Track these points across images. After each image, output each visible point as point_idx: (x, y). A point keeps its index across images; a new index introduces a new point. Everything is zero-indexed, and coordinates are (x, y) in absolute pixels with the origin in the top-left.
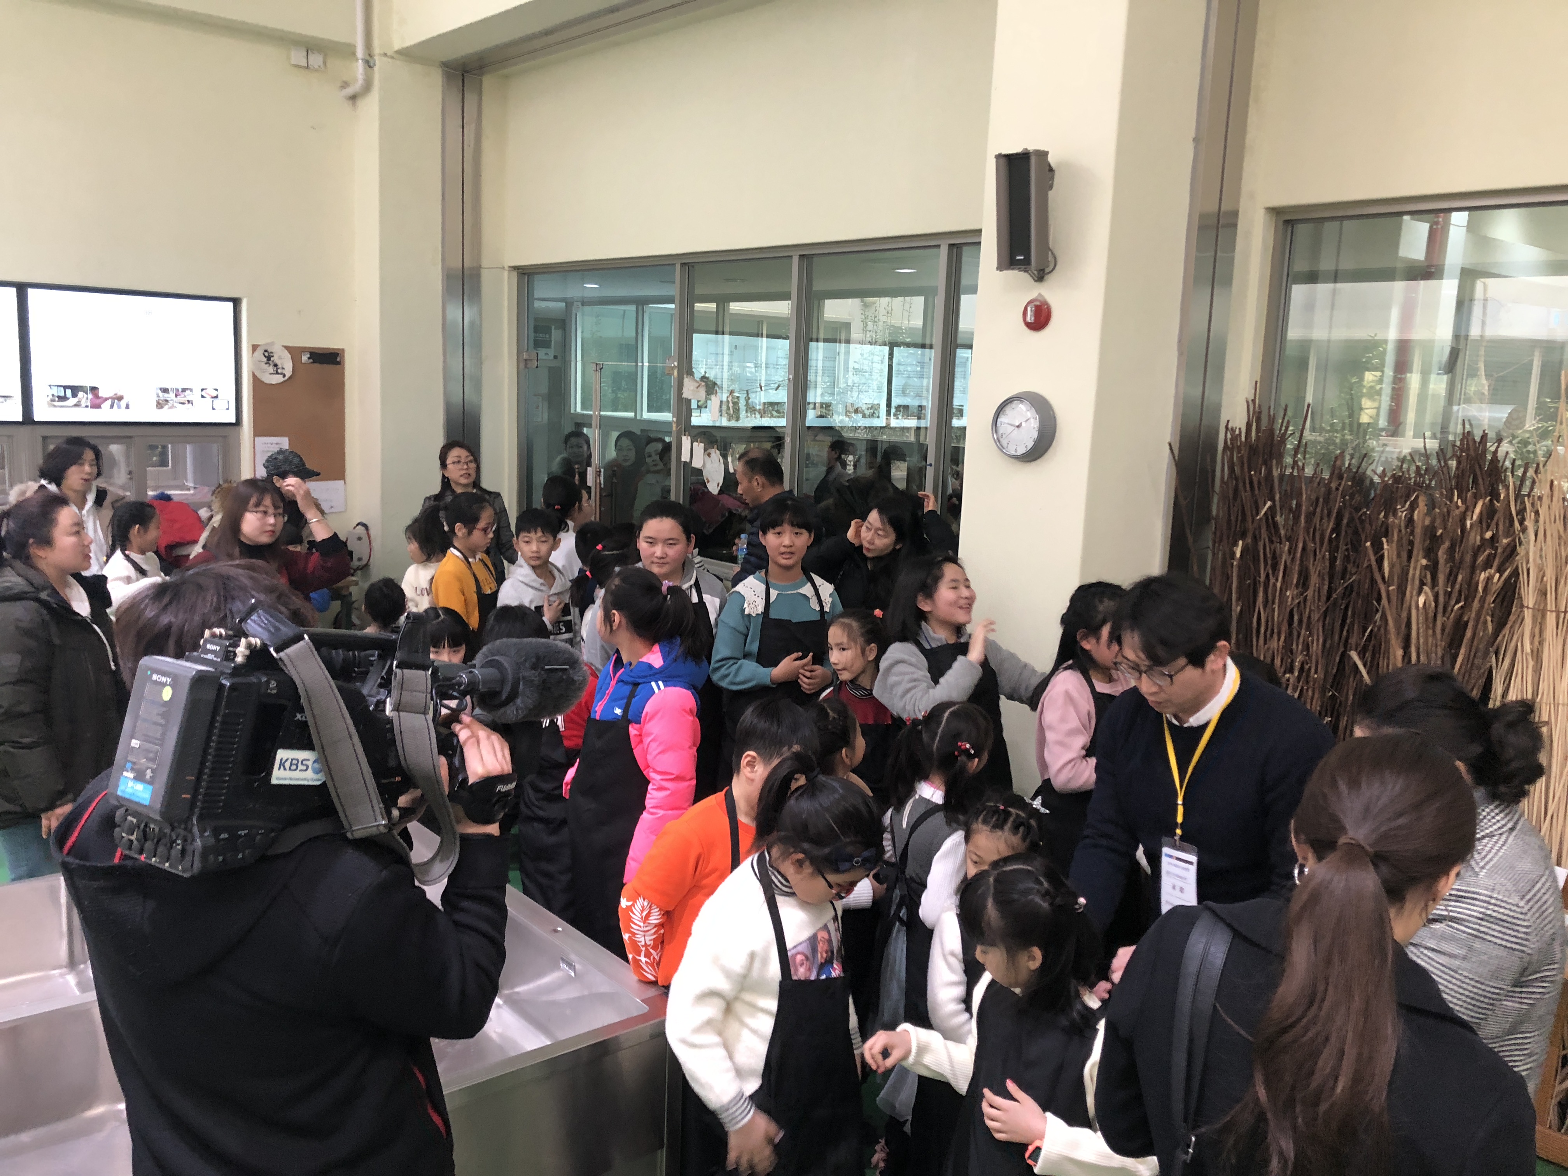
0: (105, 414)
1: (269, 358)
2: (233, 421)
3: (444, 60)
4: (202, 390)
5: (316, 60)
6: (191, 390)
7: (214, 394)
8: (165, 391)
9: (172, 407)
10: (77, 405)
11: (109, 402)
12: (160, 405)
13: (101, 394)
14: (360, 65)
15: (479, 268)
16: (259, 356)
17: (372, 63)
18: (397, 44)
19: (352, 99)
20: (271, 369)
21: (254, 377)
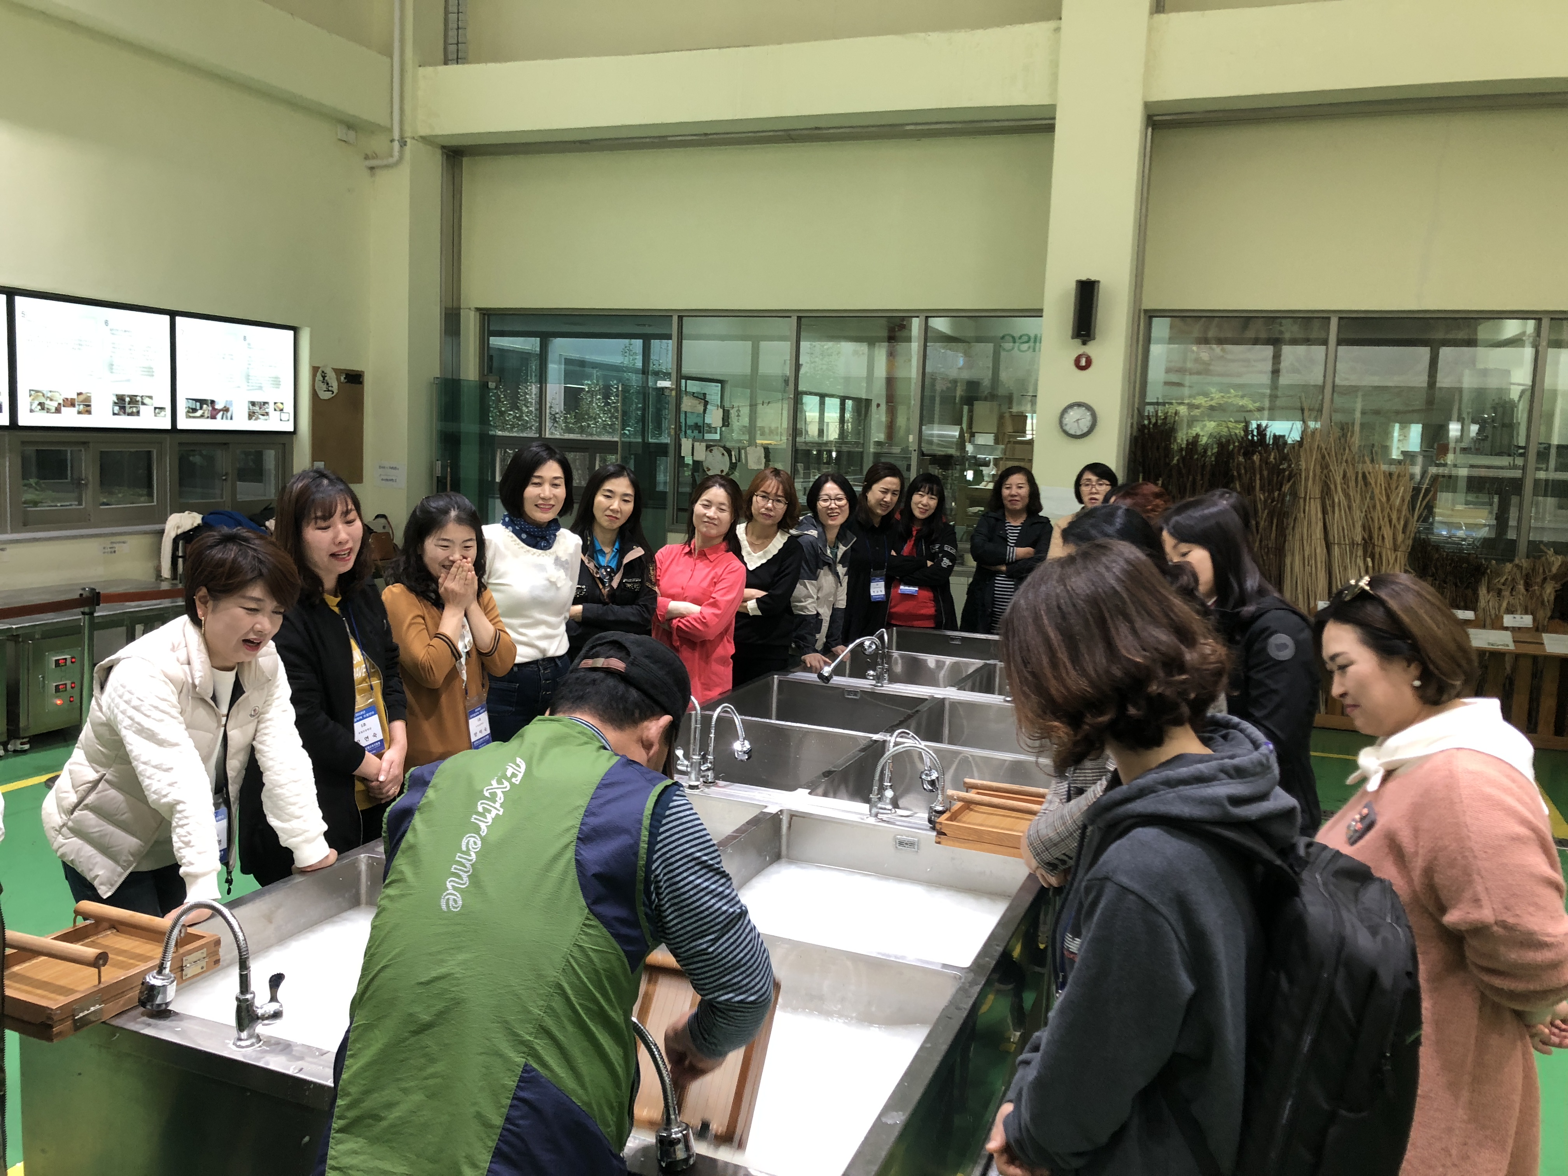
0: (219, 424)
1: (324, 377)
2: (292, 430)
3: (446, 145)
4: (275, 403)
5: (351, 135)
6: (268, 403)
7: (281, 406)
8: (253, 404)
9: (257, 419)
10: (202, 416)
11: (221, 413)
12: (251, 415)
13: (218, 407)
14: (396, 145)
15: (459, 308)
16: (319, 377)
17: (403, 143)
18: (424, 131)
19: (372, 168)
20: (324, 387)
21: (314, 395)
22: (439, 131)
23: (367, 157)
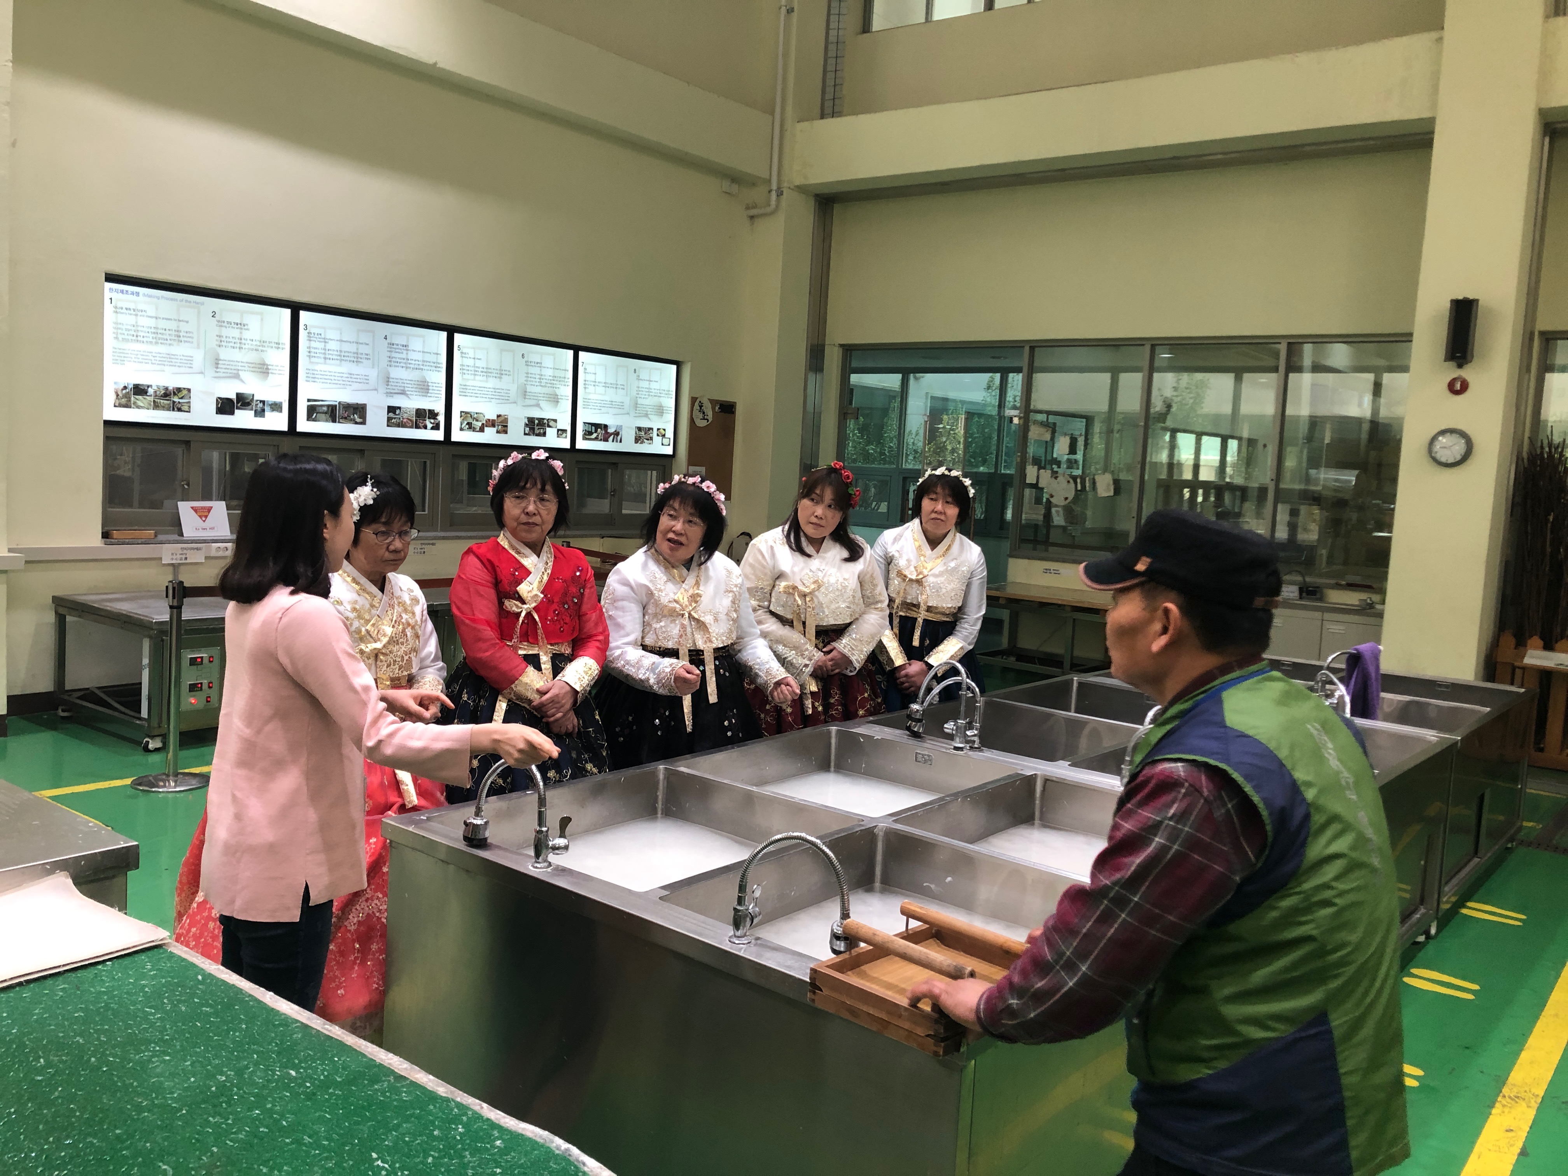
0: (609, 446)
1: (701, 407)
2: (671, 453)
3: (818, 192)
4: (658, 429)
5: (735, 188)
6: (652, 429)
7: (663, 432)
8: (640, 429)
9: (642, 442)
10: (596, 439)
11: (612, 437)
12: (637, 440)
13: (611, 430)
14: (774, 195)
15: (824, 346)
16: (697, 406)
17: (780, 194)
18: (799, 181)
19: (752, 217)
20: (701, 416)
21: (692, 421)
22: (813, 180)
23: (748, 208)
